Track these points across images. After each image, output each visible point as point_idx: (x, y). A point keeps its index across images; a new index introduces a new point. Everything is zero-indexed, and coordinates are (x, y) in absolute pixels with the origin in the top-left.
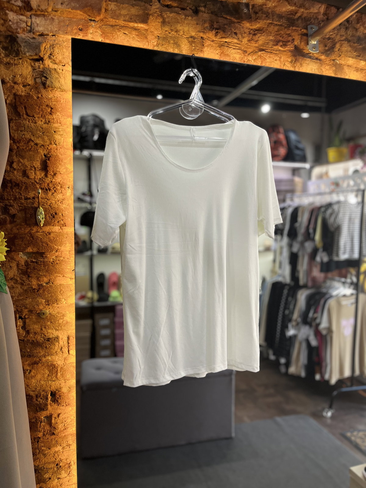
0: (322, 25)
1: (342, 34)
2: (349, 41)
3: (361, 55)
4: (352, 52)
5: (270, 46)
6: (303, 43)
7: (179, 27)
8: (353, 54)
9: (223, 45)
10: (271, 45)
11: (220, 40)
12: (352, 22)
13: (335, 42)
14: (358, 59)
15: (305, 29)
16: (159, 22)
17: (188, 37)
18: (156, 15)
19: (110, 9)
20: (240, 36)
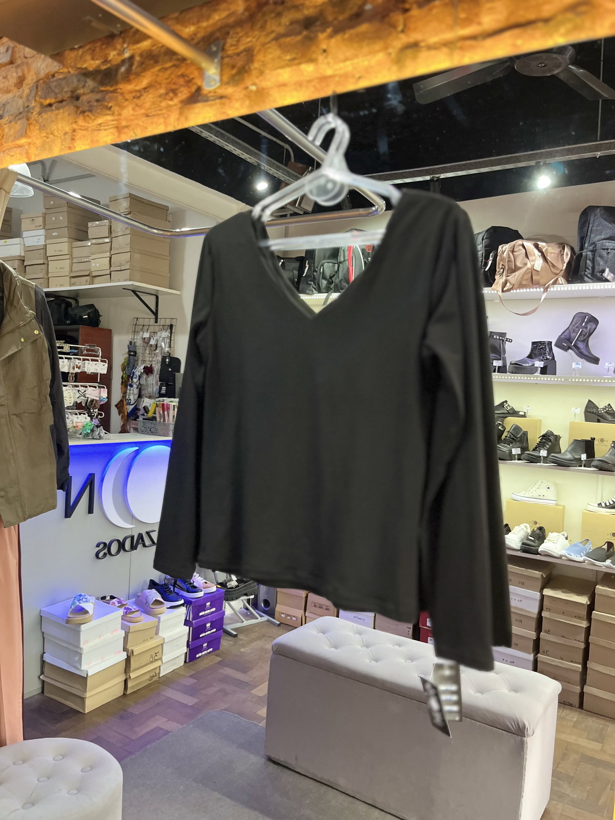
7: (54, 127)
16: (37, 129)
18: (34, 122)
19: (5, 134)
20: (115, 109)
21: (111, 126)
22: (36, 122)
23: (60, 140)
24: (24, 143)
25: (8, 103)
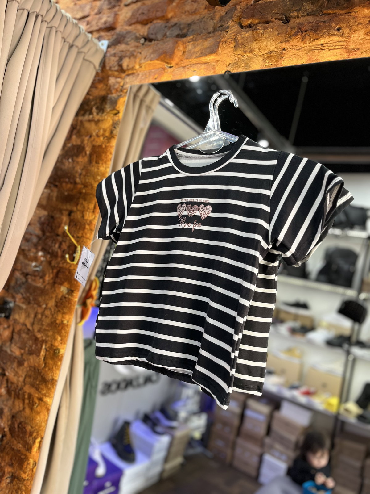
7: (254, 45)
9: (315, 49)
11: (311, 44)
16: (232, 47)
17: (265, 53)
18: (229, 40)
19: (187, 51)
20: (346, 31)
21: (338, 47)
22: (232, 41)
23: (261, 59)
24: (210, 60)
25: (195, 23)
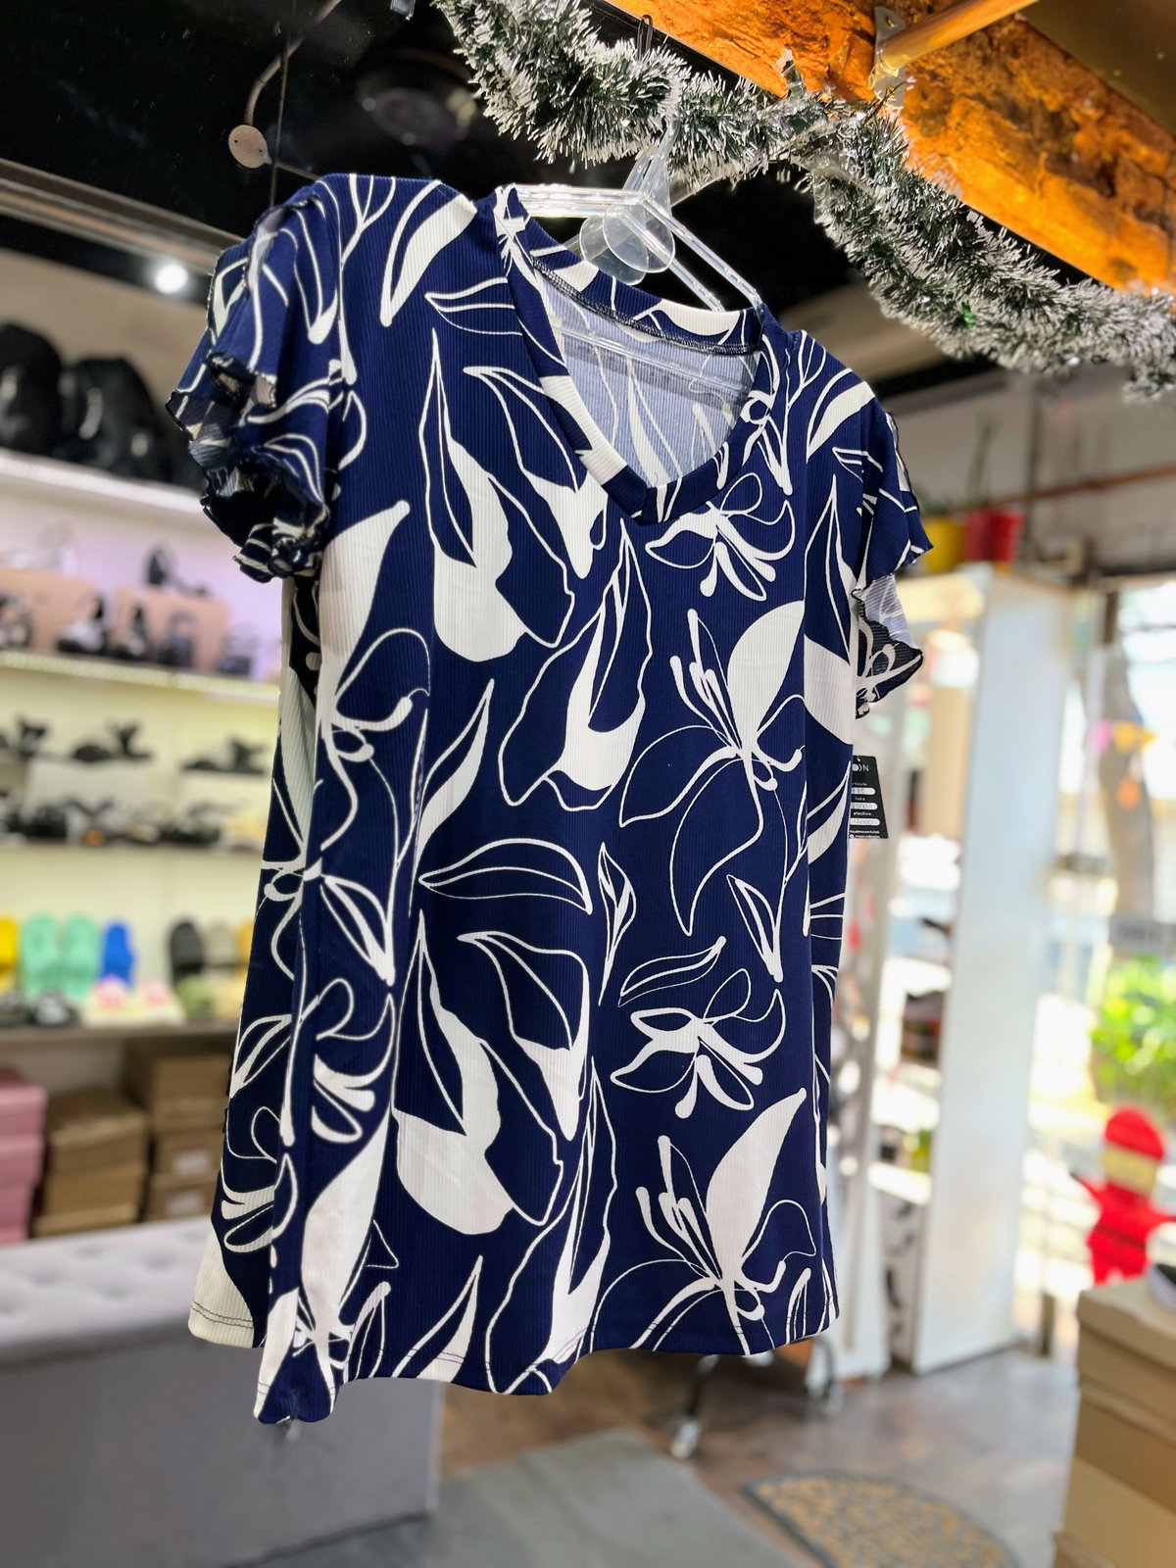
0: (916, 19)
1: (969, 76)
2: (989, 106)
3: (1018, 164)
4: (995, 147)
5: (754, 35)
6: (855, 61)
8: (997, 155)
10: (757, 31)
12: (999, 45)
13: (951, 94)
14: (1011, 175)
15: (865, 13)
